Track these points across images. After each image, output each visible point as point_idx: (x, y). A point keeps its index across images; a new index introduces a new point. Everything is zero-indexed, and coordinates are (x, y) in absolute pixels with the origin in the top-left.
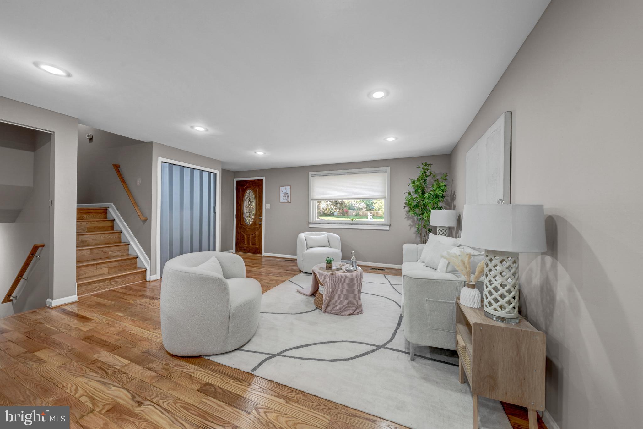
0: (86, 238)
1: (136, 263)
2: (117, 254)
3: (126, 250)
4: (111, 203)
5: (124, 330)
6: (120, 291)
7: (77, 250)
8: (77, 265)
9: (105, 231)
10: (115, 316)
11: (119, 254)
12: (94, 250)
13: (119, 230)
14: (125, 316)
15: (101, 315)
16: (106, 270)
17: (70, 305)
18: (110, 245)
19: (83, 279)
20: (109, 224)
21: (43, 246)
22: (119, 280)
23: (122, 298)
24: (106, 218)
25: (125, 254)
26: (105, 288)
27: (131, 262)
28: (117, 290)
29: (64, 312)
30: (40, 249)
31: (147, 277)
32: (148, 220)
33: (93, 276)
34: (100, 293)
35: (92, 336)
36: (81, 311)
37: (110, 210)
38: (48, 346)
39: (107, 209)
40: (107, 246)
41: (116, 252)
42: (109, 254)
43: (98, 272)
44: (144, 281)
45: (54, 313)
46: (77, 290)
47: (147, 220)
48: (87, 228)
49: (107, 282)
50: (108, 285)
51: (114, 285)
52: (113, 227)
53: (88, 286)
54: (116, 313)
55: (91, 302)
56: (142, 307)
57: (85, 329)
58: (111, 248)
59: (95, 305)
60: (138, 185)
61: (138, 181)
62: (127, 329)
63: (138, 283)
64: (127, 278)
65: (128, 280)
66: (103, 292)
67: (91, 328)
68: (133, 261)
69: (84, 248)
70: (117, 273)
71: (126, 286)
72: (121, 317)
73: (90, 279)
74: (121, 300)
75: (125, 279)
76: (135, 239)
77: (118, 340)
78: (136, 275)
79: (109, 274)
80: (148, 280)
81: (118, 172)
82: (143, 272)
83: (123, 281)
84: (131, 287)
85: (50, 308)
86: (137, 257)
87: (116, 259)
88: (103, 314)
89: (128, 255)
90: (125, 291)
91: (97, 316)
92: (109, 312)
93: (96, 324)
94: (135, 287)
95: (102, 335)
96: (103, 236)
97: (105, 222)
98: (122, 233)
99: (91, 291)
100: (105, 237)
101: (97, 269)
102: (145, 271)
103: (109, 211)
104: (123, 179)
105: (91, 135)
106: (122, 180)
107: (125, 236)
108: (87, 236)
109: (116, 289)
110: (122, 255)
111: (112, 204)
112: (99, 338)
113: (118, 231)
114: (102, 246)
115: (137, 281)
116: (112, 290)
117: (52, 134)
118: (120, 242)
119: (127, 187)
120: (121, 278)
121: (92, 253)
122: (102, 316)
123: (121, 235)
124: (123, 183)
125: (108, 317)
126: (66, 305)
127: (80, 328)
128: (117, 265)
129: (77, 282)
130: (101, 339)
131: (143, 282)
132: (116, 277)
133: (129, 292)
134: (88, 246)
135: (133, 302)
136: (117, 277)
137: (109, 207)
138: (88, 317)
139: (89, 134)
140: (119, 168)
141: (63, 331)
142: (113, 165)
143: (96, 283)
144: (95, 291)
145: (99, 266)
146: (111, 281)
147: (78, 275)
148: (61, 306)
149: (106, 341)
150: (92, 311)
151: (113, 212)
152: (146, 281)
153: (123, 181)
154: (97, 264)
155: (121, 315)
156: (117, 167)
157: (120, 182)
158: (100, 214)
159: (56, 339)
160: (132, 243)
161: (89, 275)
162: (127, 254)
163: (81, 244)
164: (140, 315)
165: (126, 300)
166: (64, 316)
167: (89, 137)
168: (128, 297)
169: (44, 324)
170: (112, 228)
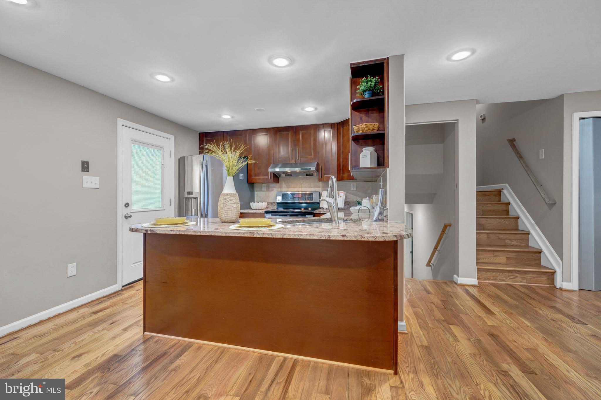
0: (483, 221)
1: (540, 259)
2: (514, 243)
3: (525, 241)
4: (506, 183)
5: (536, 350)
6: (521, 290)
7: (477, 233)
8: (478, 248)
9: (500, 215)
10: (521, 322)
11: (517, 243)
12: (491, 235)
13: (515, 215)
14: (533, 328)
15: (504, 312)
16: (503, 260)
17: (471, 286)
18: (507, 232)
19: (482, 264)
20: (504, 207)
21: (450, 226)
22: (518, 275)
23: (525, 300)
24: (500, 201)
25: (524, 245)
26: (503, 281)
27: (532, 256)
28: (517, 287)
29: (467, 292)
30: (448, 227)
31: (557, 281)
32: (556, 205)
33: (490, 263)
34: (498, 283)
35: (497, 336)
36: (482, 298)
37: (505, 191)
38: (458, 324)
39: (501, 191)
40: (504, 232)
41: (514, 241)
42: (506, 242)
43: (496, 260)
44: (552, 286)
45: (460, 291)
46: (477, 274)
47: (555, 203)
48: (483, 211)
49: (505, 274)
50: (506, 278)
51: (513, 279)
52: (509, 211)
53: (486, 273)
54: (521, 319)
55: (490, 291)
56: (558, 326)
57: (490, 323)
58: (508, 236)
59: (495, 297)
60: (541, 157)
61: (540, 153)
62: (539, 350)
63: (543, 286)
64: (528, 275)
65: (530, 279)
66: (501, 284)
67: (495, 325)
68: (535, 255)
69: (482, 232)
70: (516, 267)
71: (528, 286)
72: (528, 326)
73: (488, 266)
74: (524, 302)
75: (526, 276)
76: (537, 228)
77: (530, 360)
78: (540, 275)
79: (506, 265)
80: (558, 287)
81: (514, 147)
82: (550, 274)
83: (523, 278)
84: (534, 289)
85: (456, 284)
86: (541, 252)
87: (514, 249)
88: (505, 312)
89: (528, 246)
90: (527, 292)
91: (499, 312)
92: (511, 313)
93: (499, 322)
94: (540, 291)
95: (509, 341)
96: (498, 220)
97: (500, 205)
98: (519, 219)
99: (489, 279)
100: (500, 222)
101: (494, 256)
102: (554, 273)
103: (504, 193)
104: (520, 155)
105: (483, 114)
106: (518, 156)
107: (524, 223)
108: (483, 219)
109: (516, 285)
110: (520, 246)
111: (507, 185)
112: (506, 344)
113: (515, 217)
114: (498, 232)
115: (542, 284)
116: (510, 285)
117: (456, 122)
118: (517, 229)
119: (525, 163)
120: (521, 274)
121: (488, 238)
122: (504, 314)
123: (518, 220)
124: (520, 159)
125: (513, 320)
126: (469, 286)
127: (484, 319)
128: (515, 257)
129: (477, 266)
130: (508, 346)
131: (550, 287)
132: (515, 271)
133: (533, 296)
134: (484, 229)
135: (541, 312)
136: (517, 272)
137: (503, 189)
138: (491, 309)
139: (482, 115)
140: (514, 143)
141: (470, 314)
142: (507, 140)
143: (494, 272)
144: (493, 280)
145: (496, 254)
146: (510, 274)
147: (477, 259)
148: (465, 285)
149: (515, 353)
150: (493, 303)
151: (508, 195)
152: (555, 287)
153: (520, 157)
154: (494, 251)
155: (529, 324)
156: (512, 142)
157: (516, 159)
158: (494, 197)
159: (464, 319)
160: (532, 232)
161: (487, 261)
162: (526, 245)
163: (480, 227)
164: (557, 338)
165: (531, 305)
166: (468, 298)
167: (482, 118)
168: (532, 302)
169: (453, 298)
170: (507, 212)
